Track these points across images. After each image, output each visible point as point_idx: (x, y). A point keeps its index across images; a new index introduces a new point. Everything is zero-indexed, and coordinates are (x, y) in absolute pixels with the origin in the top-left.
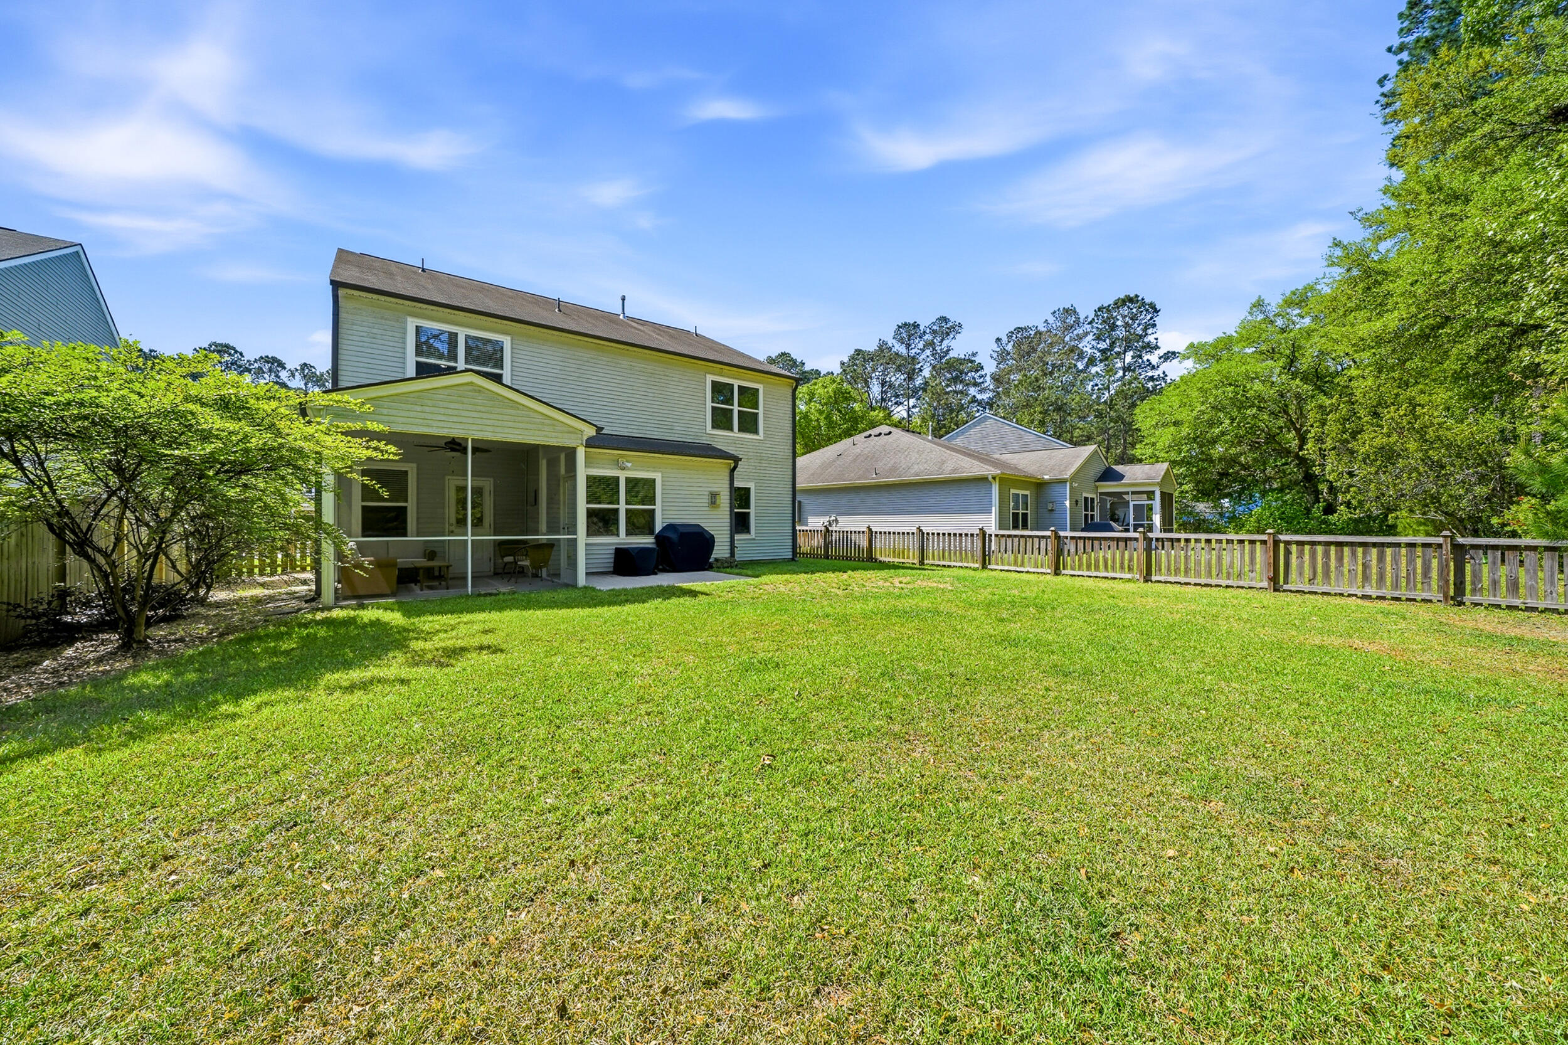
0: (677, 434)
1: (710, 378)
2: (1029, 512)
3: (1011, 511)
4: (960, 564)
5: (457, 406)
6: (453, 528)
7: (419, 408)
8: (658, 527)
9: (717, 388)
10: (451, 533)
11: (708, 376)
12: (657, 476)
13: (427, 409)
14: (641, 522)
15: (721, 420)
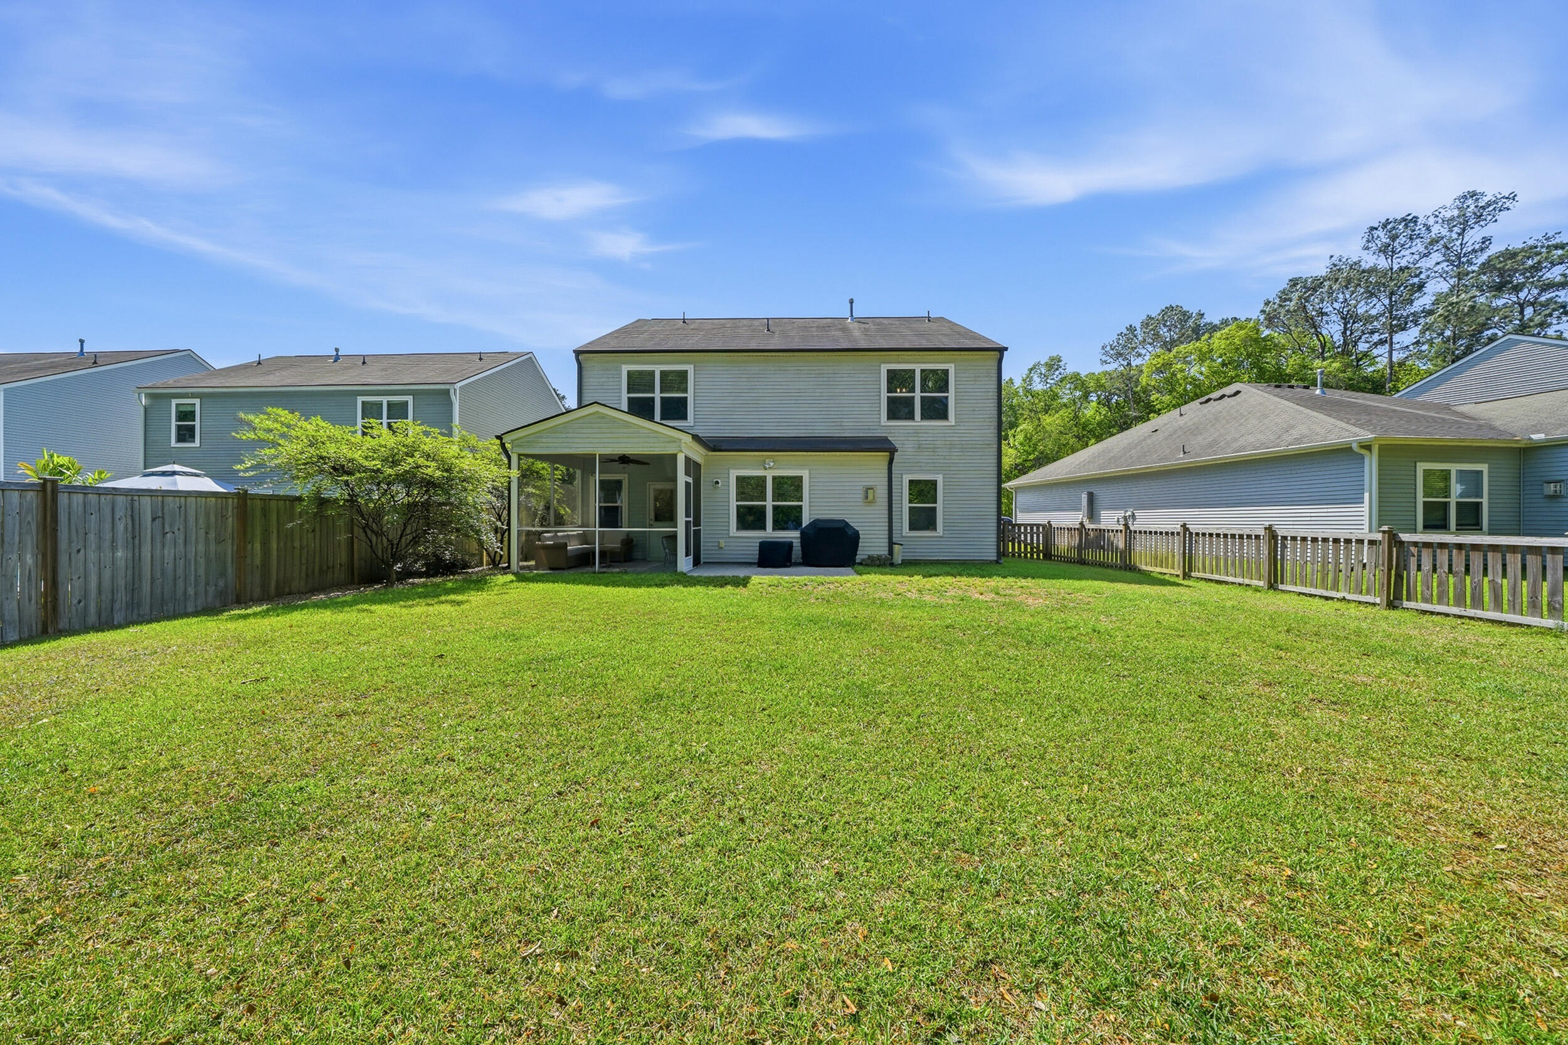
0: (849, 429)
1: (884, 368)
2: (1485, 501)
3: (1421, 499)
4: (1239, 580)
5: (589, 431)
6: (651, 522)
7: (564, 436)
8: (805, 522)
9: (893, 376)
10: (651, 526)
11: (883, 366)
12: (805, 474)
13: (569, 435)
14: (787, 518)
15: (899, 409)
